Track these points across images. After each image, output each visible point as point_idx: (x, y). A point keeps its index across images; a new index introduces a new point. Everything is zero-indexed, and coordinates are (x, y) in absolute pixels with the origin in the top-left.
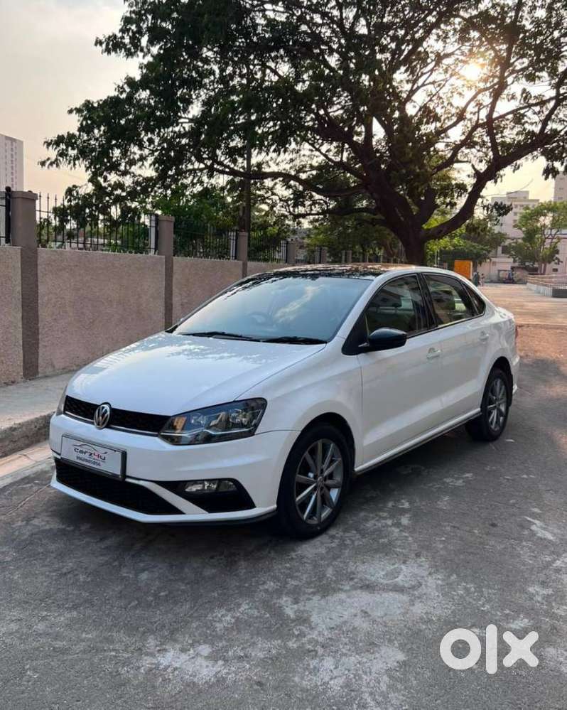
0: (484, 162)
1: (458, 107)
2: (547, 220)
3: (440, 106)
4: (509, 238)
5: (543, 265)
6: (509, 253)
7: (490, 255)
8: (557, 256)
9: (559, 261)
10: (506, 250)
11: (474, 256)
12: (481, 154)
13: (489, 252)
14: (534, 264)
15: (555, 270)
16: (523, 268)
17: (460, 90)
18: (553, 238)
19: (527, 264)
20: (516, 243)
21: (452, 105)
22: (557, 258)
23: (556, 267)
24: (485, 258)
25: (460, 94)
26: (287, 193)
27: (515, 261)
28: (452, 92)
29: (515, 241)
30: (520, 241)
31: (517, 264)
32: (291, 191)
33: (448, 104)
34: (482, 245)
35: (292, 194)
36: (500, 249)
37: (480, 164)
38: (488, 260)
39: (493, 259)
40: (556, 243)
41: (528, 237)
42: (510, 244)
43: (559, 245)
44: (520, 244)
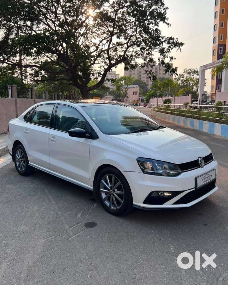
0: (104, 63)
1: (94, 43)
2: (123, 82)
3: (88, 42)
4: (111, 89)
5: (123, 99)
6: (111, 94)
7: (105, 95)
8: (127, 95)
9: (128, 97)
10: (110, 93)
11: (99, 95)
12: (102, 60)
13: (104, 94)
14: (120, 98)
15: (127, 100)
16: (116, 100)
17: (94, 37)
18: (126, 89)
19: (117, 98)
20: (114, 90)
21: (92, 42)
22: (127, 96)
23: (127, 99)
24: (103, 96)
25: (95, 38)
26: (32, 72)
27: (113, 97)
28: (92, 37)
29: (113, 89)
30: (115, 90)
31: (114, 98)
32: (33, 71)
33: (90, 41)
34: (102, 91)
35: (34, 72)
36: (108, 93)
37: (102, 63)
38: (104, 97)
39: (106, 97)
40: (127, 91)
41: (117, 88)
42: (111, 91)
43: (128, 91)
44: (115, 91)
